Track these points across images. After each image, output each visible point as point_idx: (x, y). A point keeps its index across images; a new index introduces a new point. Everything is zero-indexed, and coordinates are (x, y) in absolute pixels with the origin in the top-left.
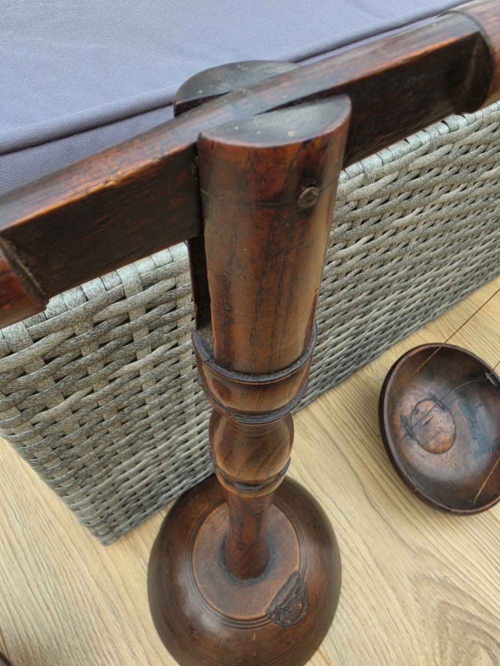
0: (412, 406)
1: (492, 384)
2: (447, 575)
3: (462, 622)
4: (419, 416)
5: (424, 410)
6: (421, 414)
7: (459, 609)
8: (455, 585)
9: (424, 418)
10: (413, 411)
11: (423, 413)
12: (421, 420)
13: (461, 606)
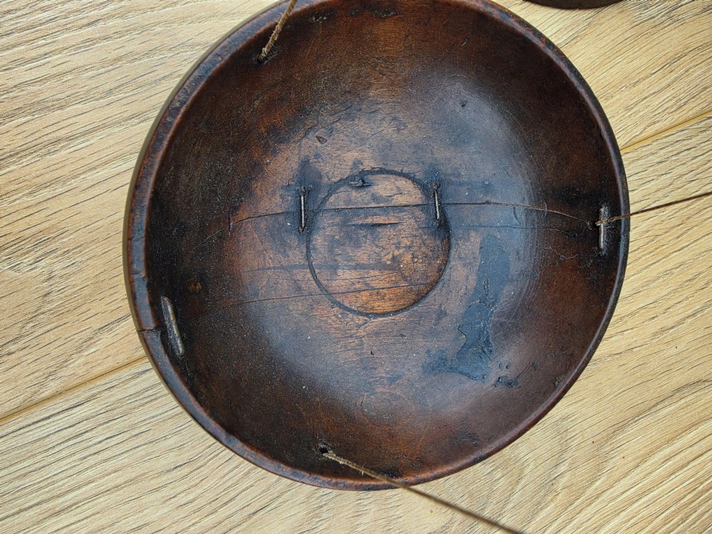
0: (357, 163)
1: (598, 245)
2: (558, 498)
3: (488, 496)
4: (359, 197)
5: (384, 194)
6: (368, 197)
7: (507, 502)
8: (542, 509)
9: (367, 211)
10: (352, 178)
11: (375, 198)
12: (356, 211)
13: (510, 506)
